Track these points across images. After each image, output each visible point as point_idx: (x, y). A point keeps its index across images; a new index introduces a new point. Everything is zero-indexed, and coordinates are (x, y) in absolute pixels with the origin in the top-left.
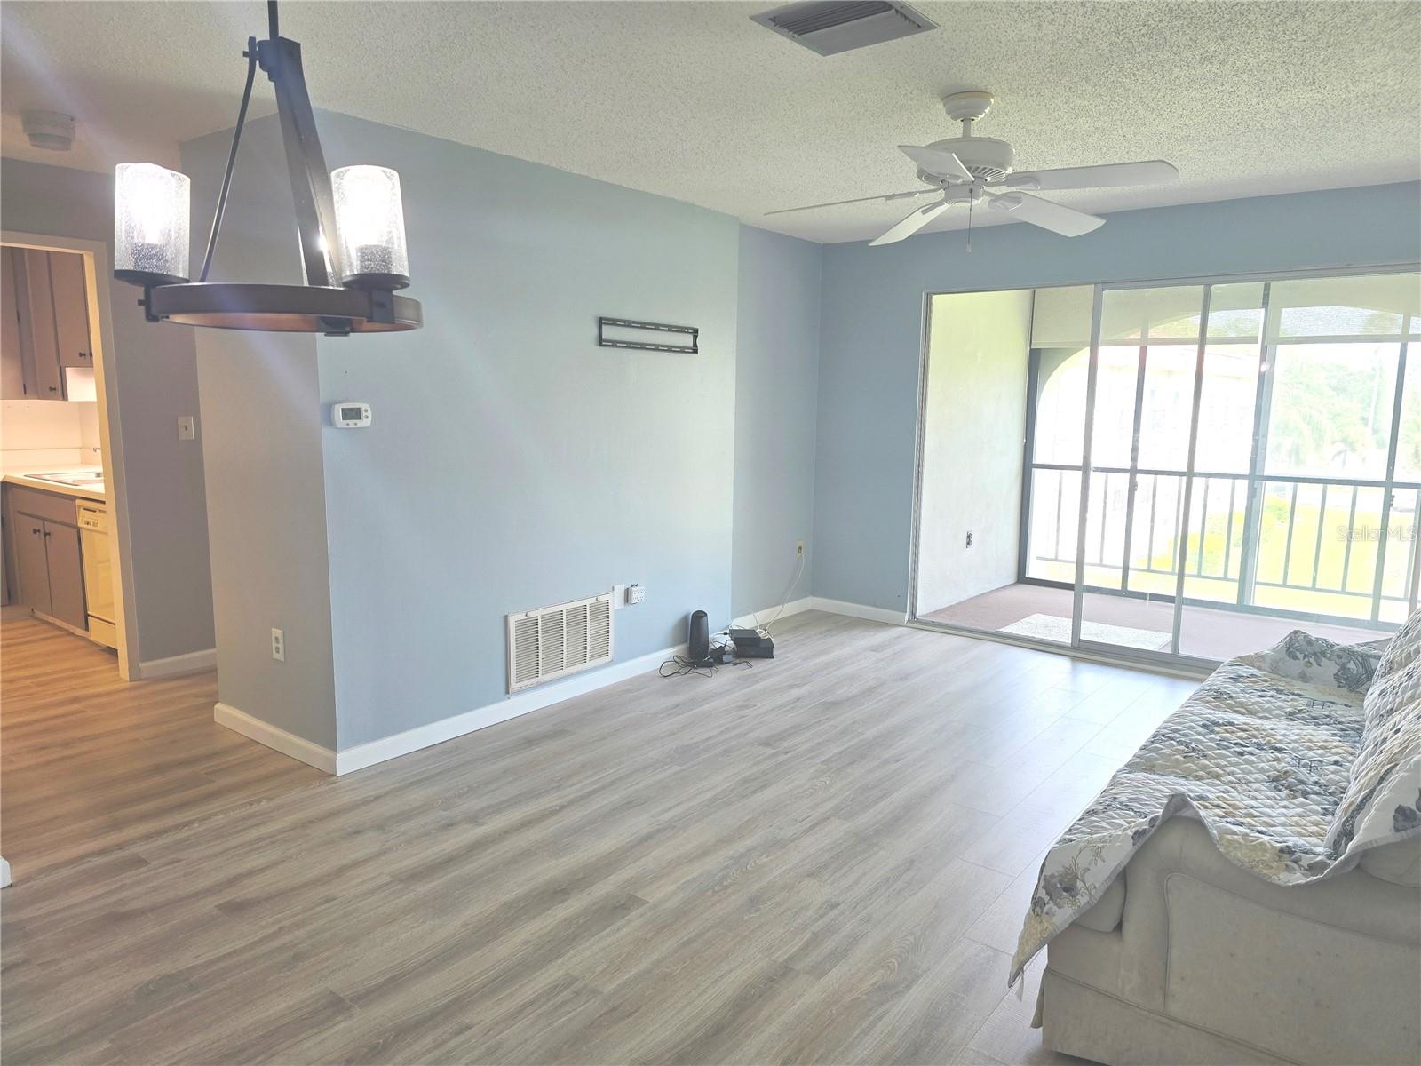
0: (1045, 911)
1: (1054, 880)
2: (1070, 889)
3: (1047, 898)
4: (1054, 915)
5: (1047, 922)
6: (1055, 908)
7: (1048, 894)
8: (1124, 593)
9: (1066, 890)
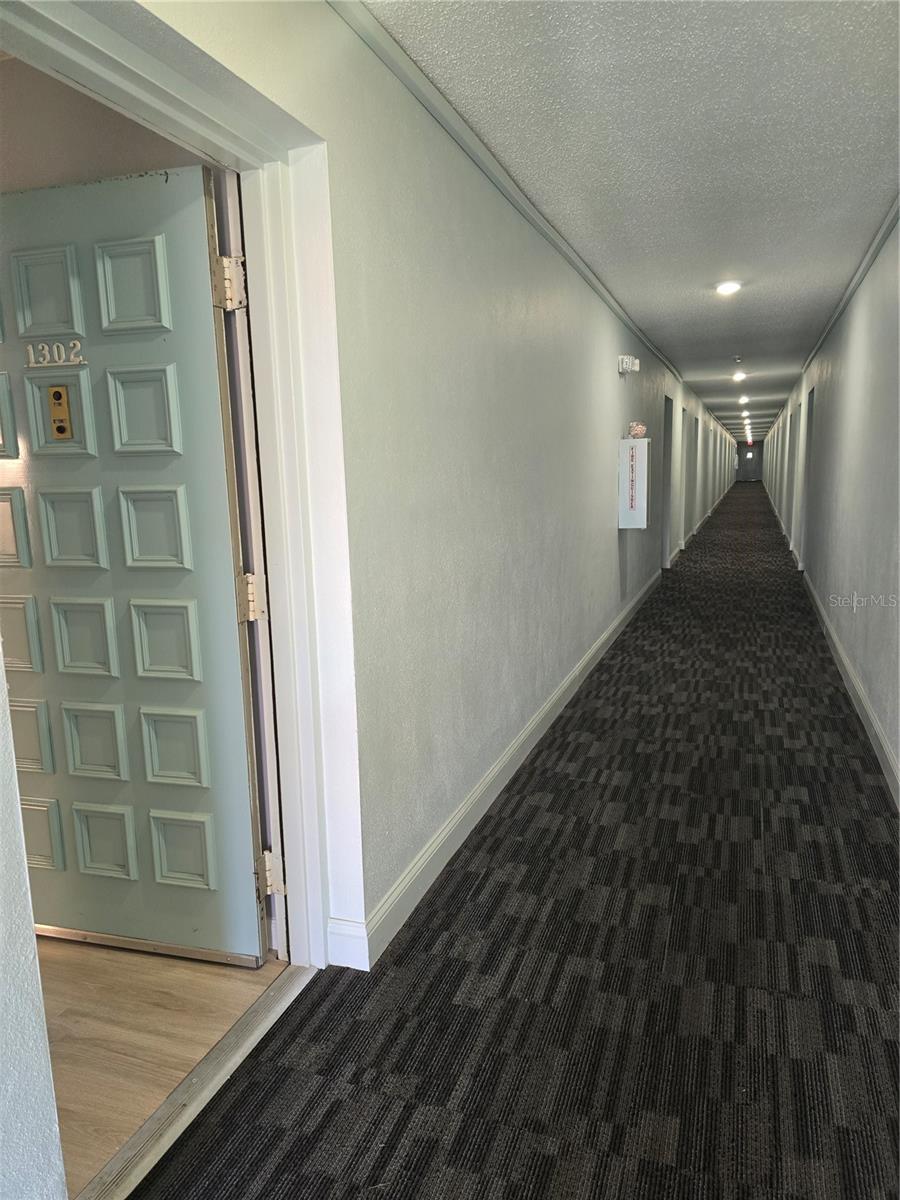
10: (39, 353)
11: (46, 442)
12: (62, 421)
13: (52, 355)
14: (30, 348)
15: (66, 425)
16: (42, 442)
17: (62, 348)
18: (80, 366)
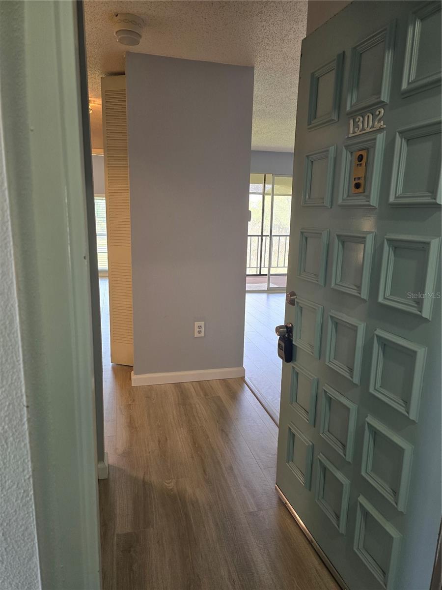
10: (356, 125)
11: (348, 196)
12: (359, 178)
13: (363, 126)
14: (352, 122)
15: (362, 181)
16: (345, 196)
17: (371, 117)
18: (380, 130)
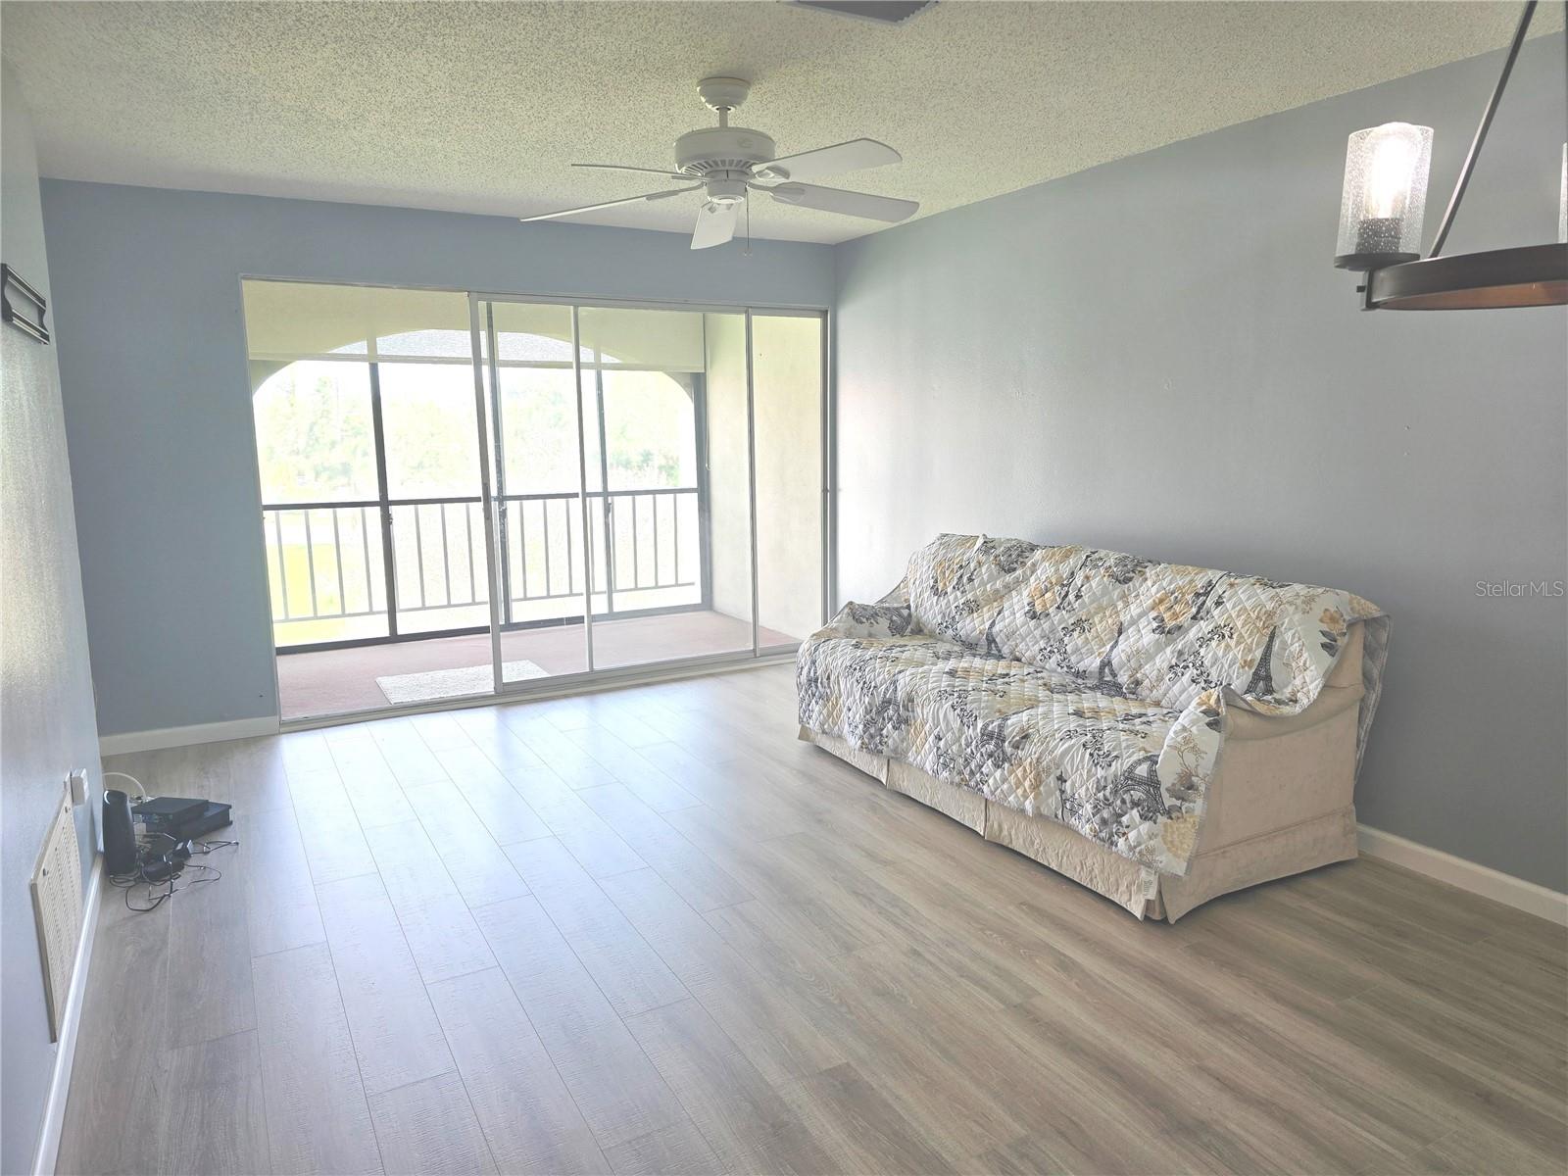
0: (1184, 811)
1: (1177, 787)
2: (1191, 787)
3: (1178, 803)
4: (1193, 810)
5: (1190, 817)
6: (1191, 805)
7: (1178, 799)
8: (394, 638)
9: (1189, 788)
